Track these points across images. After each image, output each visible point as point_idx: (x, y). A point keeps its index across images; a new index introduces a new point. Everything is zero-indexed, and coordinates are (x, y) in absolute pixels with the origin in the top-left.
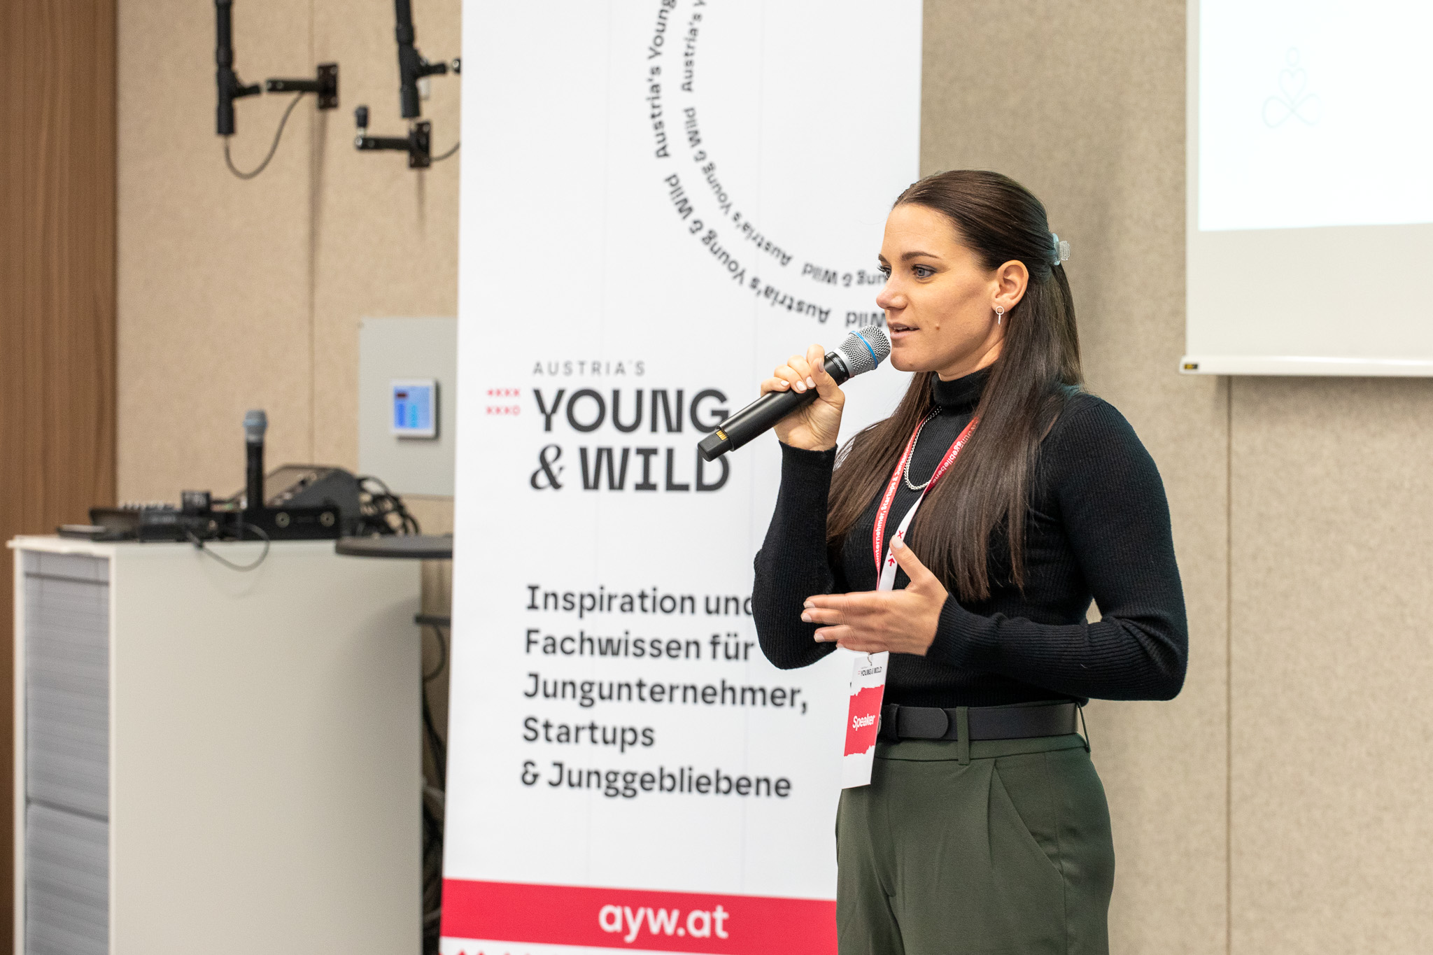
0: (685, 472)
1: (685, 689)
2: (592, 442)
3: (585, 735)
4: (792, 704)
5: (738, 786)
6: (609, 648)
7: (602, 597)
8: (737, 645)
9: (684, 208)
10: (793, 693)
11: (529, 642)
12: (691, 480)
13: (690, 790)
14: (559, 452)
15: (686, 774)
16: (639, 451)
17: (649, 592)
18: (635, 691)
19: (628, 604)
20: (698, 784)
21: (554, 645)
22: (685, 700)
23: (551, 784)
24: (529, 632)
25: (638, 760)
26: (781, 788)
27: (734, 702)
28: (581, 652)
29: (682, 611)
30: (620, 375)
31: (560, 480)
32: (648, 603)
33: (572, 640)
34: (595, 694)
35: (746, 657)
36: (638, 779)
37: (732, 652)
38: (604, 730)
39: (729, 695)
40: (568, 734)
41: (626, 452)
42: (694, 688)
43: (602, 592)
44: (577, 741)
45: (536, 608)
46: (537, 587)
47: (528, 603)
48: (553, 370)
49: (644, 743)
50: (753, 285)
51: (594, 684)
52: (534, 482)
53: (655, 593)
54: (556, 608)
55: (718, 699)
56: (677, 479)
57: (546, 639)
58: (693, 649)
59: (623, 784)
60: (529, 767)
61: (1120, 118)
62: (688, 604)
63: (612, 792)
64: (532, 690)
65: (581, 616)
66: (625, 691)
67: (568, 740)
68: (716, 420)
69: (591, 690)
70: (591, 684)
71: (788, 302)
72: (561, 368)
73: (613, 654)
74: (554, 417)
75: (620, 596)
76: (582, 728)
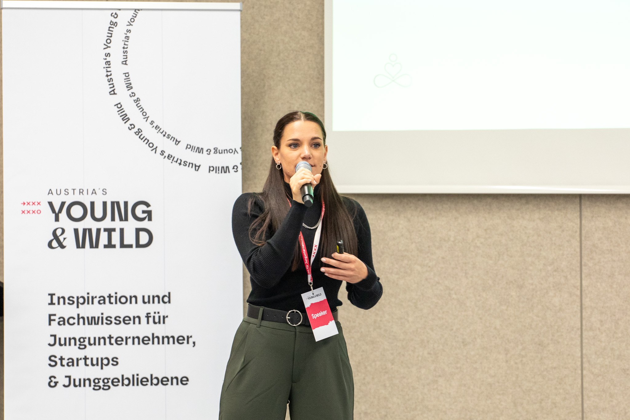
0: (130, 239)
1: (134, 338)
2: (81, 226)
3: (82, 362)
4: (188, 343)
5: (162, 381)
6: (93, 321)
7: (88, 297)
8: (159, 317)
9: (125, 118)
10: (188, 337)
11: (50, 320)
12: (134, 243)
13: (138, 385)
14: (63, 231)
15: (136, 377)
16: (105, 230)
17: (113, 294)
18: (107, 340)
19: (102, 300)
20: (142, 382)
21: (64, 321)
22: (133, 343)
23: (64, 386)
24: (50, 315)
25: (110, 372)
26: (184, 381)
27: (159, 343)
28: (78, 324)
29: (131, 303)
30: (94, 195)
31: (64, 244)
32: (113, 300)
33: (74, 318)
34: (86, 343)
35: (164, 323)
36: (110, 381)
37: (157, 320)
38: (92, 359)
39: (156, 340)
40: (73, 362)
41: (98, 231)
42: (138, 338)
43: (88, 295)
44: (78, 365)
45: (54, 304)
46: (54, 294)
47: (50, 302)
48: (59, 193)
49: (113, 364)
50: (162, 154)
51: (86, 338)
52: (50, 245)
53: (116, 295)
54: (64, 303)
55: (151, 342)
56: (126, 242)
57: (60, 318)
58: (137, 320)
59: (103, 384)
60: (52, 379)
61: (263, 80)
62: (133, 299)
63: (97, 388)
64: (52, 343)
65: (78, 307)
66: (102, 341)
67: (73, 365)
68: (145, 215)
69: (84, 341)
70: (84, 338)
71: (179, 161)
72: (63, 192)
73: (95, 324)
74: (60, 215)
75: (98, 297)
76: (81, 359)
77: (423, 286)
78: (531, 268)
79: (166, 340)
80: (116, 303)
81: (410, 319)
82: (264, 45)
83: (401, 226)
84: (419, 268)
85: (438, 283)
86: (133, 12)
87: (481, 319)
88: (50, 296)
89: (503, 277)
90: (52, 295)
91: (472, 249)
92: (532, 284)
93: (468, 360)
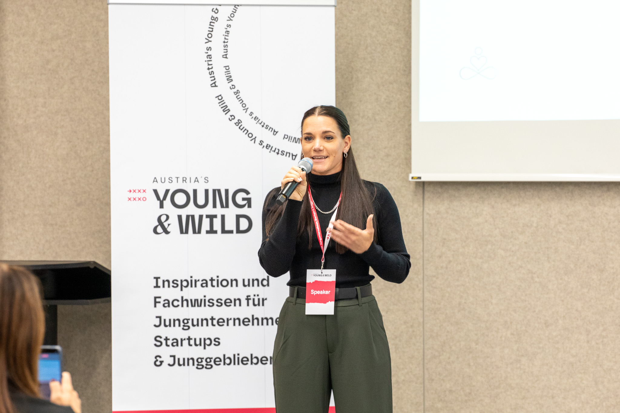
0: (230, 225)
1: (234, 320)
2: (184, 213)
3: (186, 343)
5: (262, 361)
6: (196, 303)
7: (191, 281)
8: (259, 299)
9: (226, 110)
11: (156, 302)
12: (234, 228)
13: (238, 364)
14: (168, 217)
15: (236, 357)
16: (207, 216)
17: (215, 278)
18: (210, 322)
19: (205, 284)
20: (242, 361)
21: (169, 303)
22: (234, 325)
23: (169, 365)
24: (155, 298)
25: (213, 352)
27: (258, 324)
28: (182, 306)
29: (232, 286)
30: (196, 183)
31: (169, 230)
32: (215, 283)
33: (178, 301)
34: (190, 324)
35: (263, 305)
36: (213, 360)
37: (256, 303)
38: (195, 339)
39: (255, 321)
40: (177, 342)
41: (201, 217)
42: (239, 319)
43: (191, 279)
44: (182, 345)
45: (159, 287)
46: (159, 278)
47: (155, 285)
48: (163, 181)
49: (215, 345)
50: (261, 144)
51: (189, 319)
52: (155, 231)
53: (218, 278)
54: (169, 287)
55: (251, 323)
56: (227, 228)
57: (164, 301)
58: (237, 302)
59: (206, 363)
60: (158, 358)
61: (351, 72)
62: (234, 283)
63: (200, 367)
64: (158, 324)
65: (182, 290)
66: (205, 322)
67: (177, 345)
68: (245, 202)
69: (188, 322)
70: (188, 320)
71: (277, 151)
72: (167, 180)
73: (198, 306)
74: (164, 202)
75: (200, 280)
76: (185, 339)
77: (507, 269)
78: (612, 252)
79: (265, 321)
80: (218, 286)
81: (494, 301)
82: (352, 39)
83: (484, 213)
84: (502, 252)
85: (521, 267)
86: (233, 7)
87: (563, 301)
88: (155, 280)
89: (584, 261)
90: (157, 279)
91: (554, 234)
92: (613, 268)
93: (550, 340)
